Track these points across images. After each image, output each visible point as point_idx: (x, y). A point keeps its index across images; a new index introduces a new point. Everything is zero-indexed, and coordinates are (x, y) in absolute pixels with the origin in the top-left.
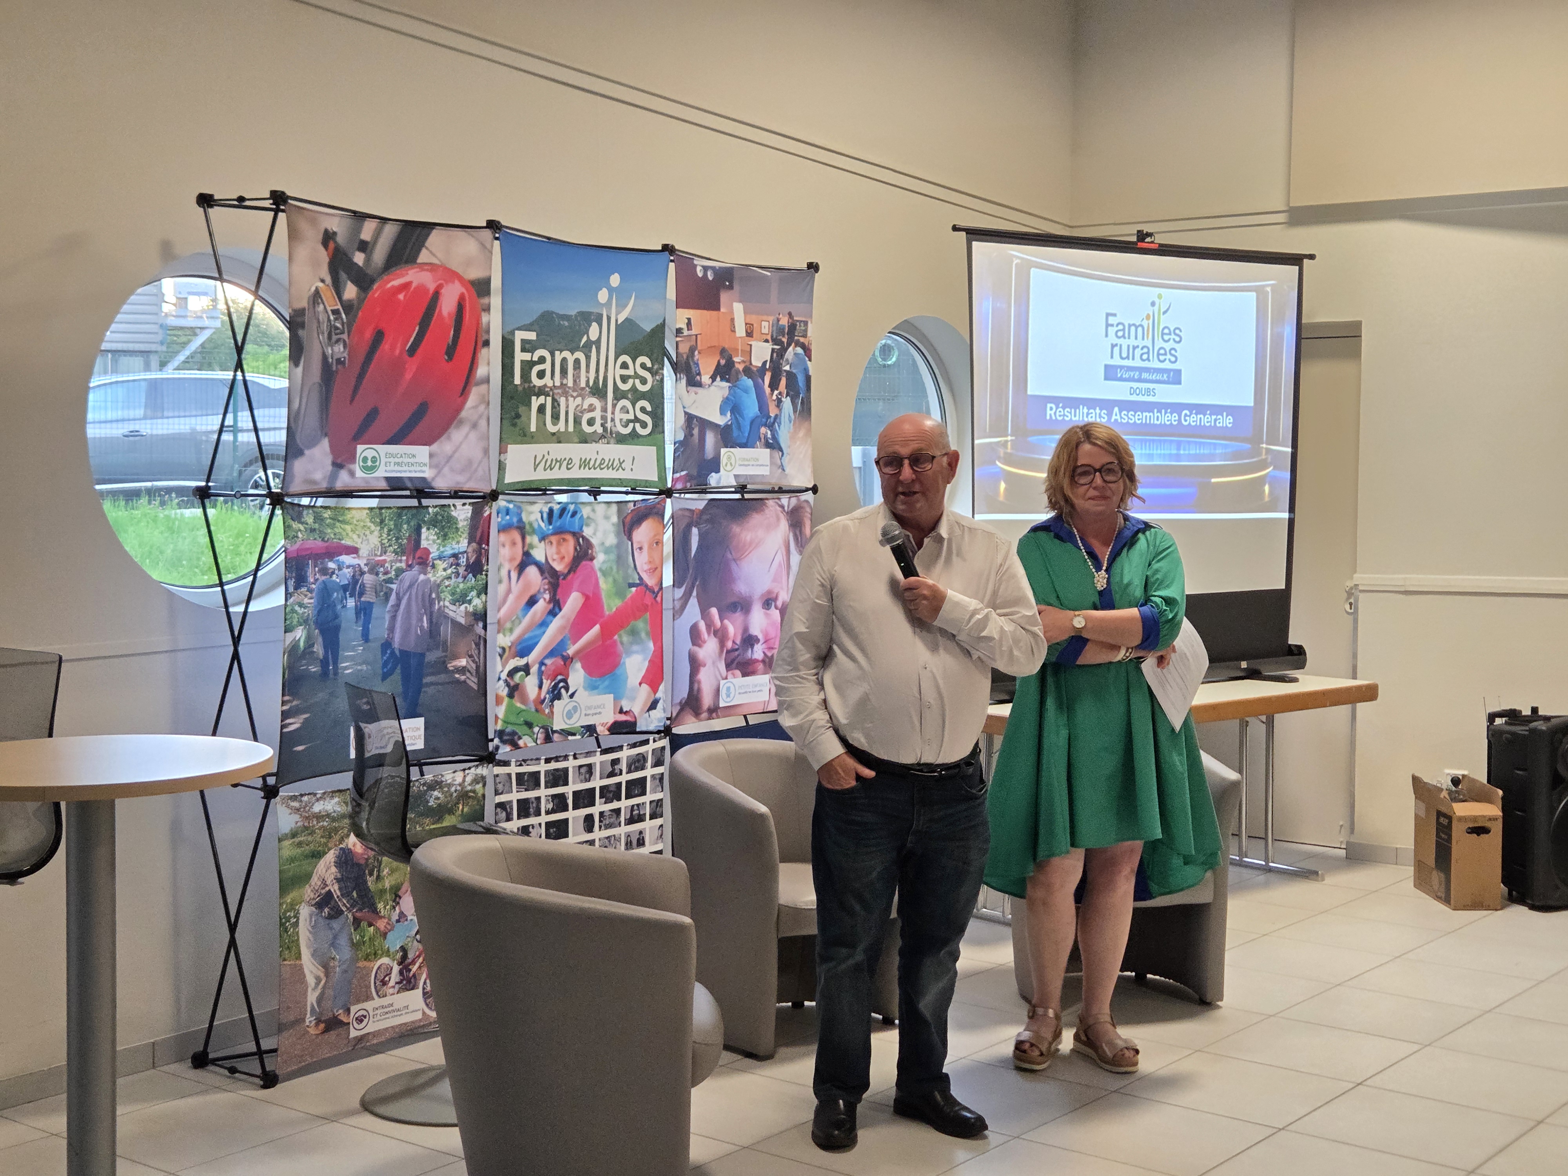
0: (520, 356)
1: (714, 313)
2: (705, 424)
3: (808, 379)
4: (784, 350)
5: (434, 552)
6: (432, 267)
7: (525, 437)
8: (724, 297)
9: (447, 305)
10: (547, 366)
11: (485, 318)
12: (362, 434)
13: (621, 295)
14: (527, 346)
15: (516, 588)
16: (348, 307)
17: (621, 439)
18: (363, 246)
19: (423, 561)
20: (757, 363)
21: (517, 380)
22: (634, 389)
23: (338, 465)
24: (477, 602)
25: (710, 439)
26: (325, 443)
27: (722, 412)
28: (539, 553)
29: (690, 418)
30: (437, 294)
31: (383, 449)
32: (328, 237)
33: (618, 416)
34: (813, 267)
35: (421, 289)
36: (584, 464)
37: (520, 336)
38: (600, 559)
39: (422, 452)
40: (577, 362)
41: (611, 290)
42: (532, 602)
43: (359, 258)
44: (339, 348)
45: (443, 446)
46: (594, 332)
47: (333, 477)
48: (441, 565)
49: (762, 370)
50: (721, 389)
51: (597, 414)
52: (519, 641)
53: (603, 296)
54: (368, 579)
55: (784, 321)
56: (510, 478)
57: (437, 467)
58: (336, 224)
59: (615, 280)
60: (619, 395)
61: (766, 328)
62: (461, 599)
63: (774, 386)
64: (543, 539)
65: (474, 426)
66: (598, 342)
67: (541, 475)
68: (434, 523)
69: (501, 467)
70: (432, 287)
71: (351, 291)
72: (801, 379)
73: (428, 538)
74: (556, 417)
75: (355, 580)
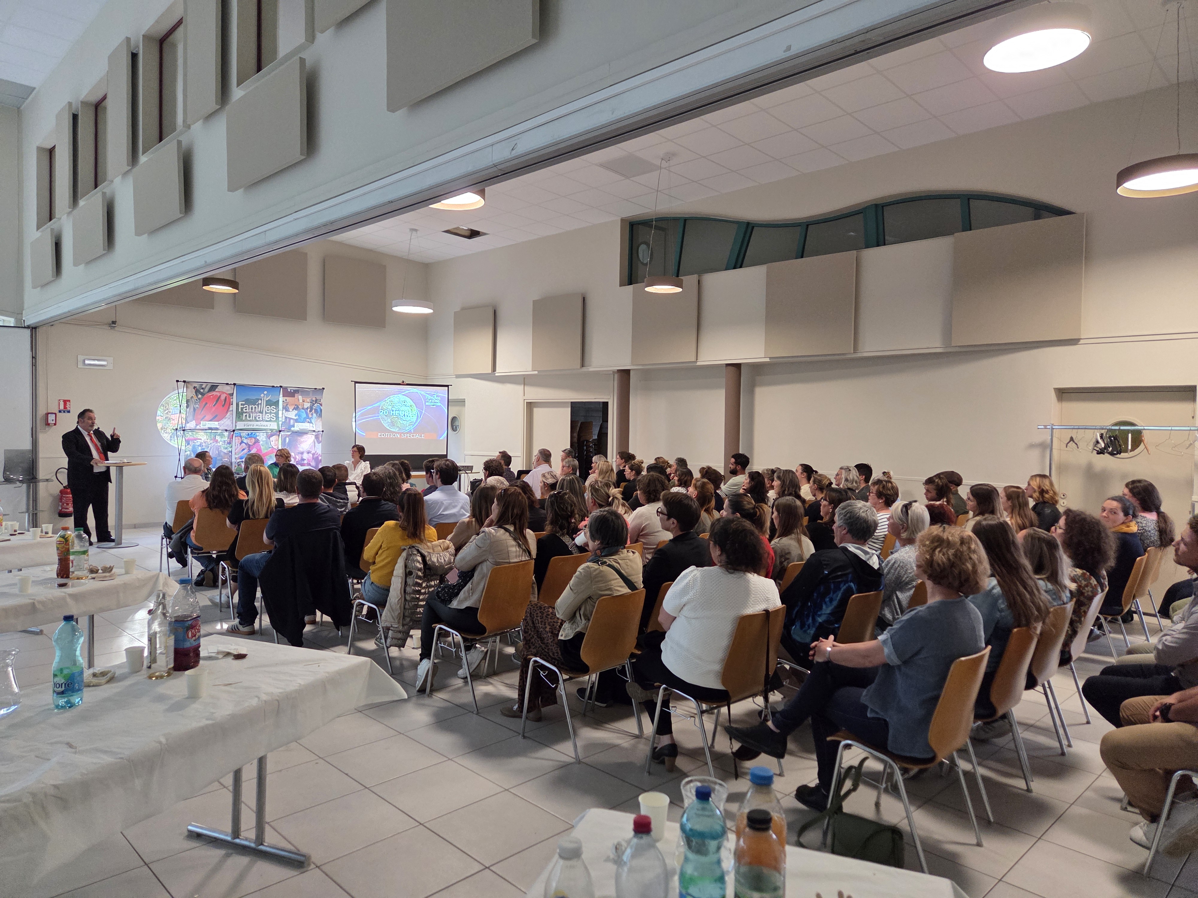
0: (240, 406)
1: (293, 398)
2: (290, 419)
3: (321, 410)
4: (314, 404)
5: (219, 440)
6: (219, 392)
7: (242, 420)
8: (296, 395)
9: (223, 397)
10: (248, 408)
11: (232, 400)
12: (202, 419)
13: (267, 395)
14: (242, 405)
15: (239, 447)
16: (199, 399)
17: (267, 421)
18: (203, 389)
19: (217, 441)
20: (305, 407)
21: (240, 410)
22: (271, 412)
23: (197, 425)
24: (230, 449)
25: (292, 421)
26: (194, 421)
27: (295, 416)
28: (245, 441)
29: (286, 418)
30: (220, 396)
31: (207, 422)
32: (195, 387)
33: (266, 417)
34: (323, 389)
35: (216, 395)
36: (257, 425)
37: (240, 403)
38: (261, 443)
39: (217, 423)
40: (255, 407)
41: (264, 394)
42: (243, 450)
43: (202, 391)
44: (197, 406)
45: (221, 422)
46: (260, 402)
47: (196, 427)
48: (221, 442)
49: (307, 408)
50: (295, 412)
51: (261, 417)
52: (240, 456)
53: (262, 395)
54: (204, 444)
55: (314, 399)
56: (237, 428)
57: (220, 426)
58: (196, 385)
59: (265, 392)
60: (266, 413)
61: (308, 400)
62: (226, 448)
63: (310, 411)
64: (246, 438)
65: (229, 419)
66: (261, 404)
67: (246, 427)
68: (219, 435)
69: (236, 426)
70: (219, 395)
71: (200, 396)
72: (319, 410)
73: (218, 438)
74: (250, 417)
75: (201, 444)
